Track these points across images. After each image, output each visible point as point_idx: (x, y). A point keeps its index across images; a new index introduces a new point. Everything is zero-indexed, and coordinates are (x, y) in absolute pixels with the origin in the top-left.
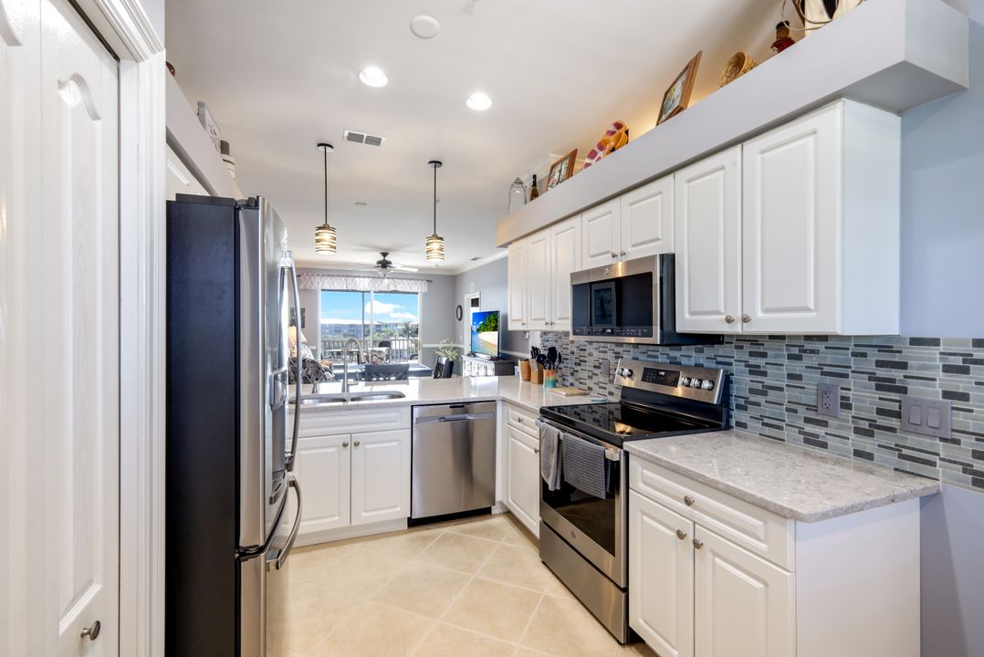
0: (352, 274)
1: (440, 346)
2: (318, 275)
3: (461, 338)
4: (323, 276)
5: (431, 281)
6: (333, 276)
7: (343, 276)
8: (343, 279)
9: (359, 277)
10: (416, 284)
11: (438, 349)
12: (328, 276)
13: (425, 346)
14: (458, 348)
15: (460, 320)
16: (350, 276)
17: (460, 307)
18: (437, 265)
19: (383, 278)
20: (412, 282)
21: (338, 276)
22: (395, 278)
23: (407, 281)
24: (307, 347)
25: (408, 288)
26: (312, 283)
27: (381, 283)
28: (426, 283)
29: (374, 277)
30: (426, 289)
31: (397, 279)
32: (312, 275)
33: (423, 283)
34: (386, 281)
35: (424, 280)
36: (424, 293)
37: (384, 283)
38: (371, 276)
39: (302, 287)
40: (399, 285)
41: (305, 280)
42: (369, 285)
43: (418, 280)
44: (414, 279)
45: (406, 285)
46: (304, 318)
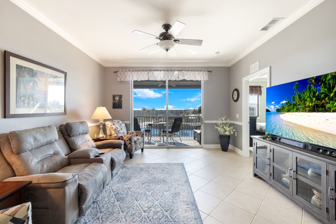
0: (152, 69)
1: (219, 122)
2: (129, 71)
3: (238, 116)
4: (133, 71)
5: (211, 72)
6: (139, 71)
7: (146, 70)
8: (146, 72)
9: (157, 70)
10: (199, 74)
11: (216, 125)
12: (136, 71)
13: (206, 122)
14: (234, 124)
15: (236, 101)
16: (151, 71)
17: (237, 90)
18: (218, 53)
19: (174, 71)
20: (196, 72)
21: (143, 71)
22: (183, 70)
23: (192, 72)
24: (121, 122)
25: (193, 78)
26: (126, 77)
27: (173, 73)
28: (207, 73)
29: (168, 71)
30: (207, 77)
31: (185, 71)
32: (126, 71)
33: (204, 73)
34: (176, 72)
35: (205, 71)
36: (206, 82)
37: (175, 74)
38: (166, 69)
39: (118, 80)
40: (186, 75)
41: (121, 74)
42: (164, 76)
43: (201, 71)
44: (198, 71)
45: (192, 75)
46: (121, 102)
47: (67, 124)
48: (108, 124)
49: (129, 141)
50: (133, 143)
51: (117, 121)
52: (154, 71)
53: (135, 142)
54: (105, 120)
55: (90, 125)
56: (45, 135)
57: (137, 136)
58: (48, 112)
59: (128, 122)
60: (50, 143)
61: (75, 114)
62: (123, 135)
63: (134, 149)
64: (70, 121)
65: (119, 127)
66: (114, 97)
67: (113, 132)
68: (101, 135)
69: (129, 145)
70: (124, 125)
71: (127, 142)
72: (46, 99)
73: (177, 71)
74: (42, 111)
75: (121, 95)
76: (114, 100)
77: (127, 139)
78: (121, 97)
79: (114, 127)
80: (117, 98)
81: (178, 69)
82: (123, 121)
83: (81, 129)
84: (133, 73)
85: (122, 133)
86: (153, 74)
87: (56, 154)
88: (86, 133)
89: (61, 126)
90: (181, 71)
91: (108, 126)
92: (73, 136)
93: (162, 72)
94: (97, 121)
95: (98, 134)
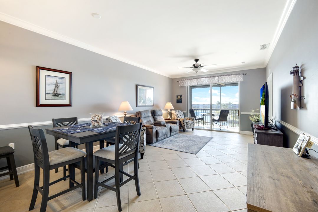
0: (200, 77)
1: (252, 113)
2: (186, 80)
5: (246, 74)
6: (191, 79)
7: (196, 78)
8: (196, 80)
9: (203, 78)
10: (235, 77)
16: (199, 78)
18: (244, 62)
19: (215, 76)
20: (232, 76)
21: (194, 79)
22: (222, 75)
23: (229, 76)
24: (180, 111)
25: (230, 80)
26: (184, 84)
27: (214, 79)
28: (242, 75)
29: (210, 77)
30: (242, 79)
31: (223, 76)
32: (184, 80)
33: (240, 76)
34: (217, 78)
35: (240, 74)
36: (241, 82)
37: (216, 79)
38: (209, 76)
39: (180, 86)
40: (224, 78)
41: (181, 82)
42: (208, 81)
43: (236, 74)
44: (234, 75)
45: (229, 78)
46: (181, 99)
47: (154, 110)
48: (173, 112)
49: (183, 122)
50: (185, 124)
51: (178, 111)
52: (201, 78)
53: (187, 123)
54: (171, 110)
55: (164, 112)
56: (147, 113)
57: (190, 120)
58: (146, 105)
59: (185, 112)
60: (148, 117)
61: (157, 106)
62: (180, 118)
63: (186, 127)
64: (155, 109)
65: (179, 114)
66: (177, 96)
67: (175, 117)
68: (169, 117)
69: (183, 124)
70: (182, 113)
71: (182, 122)
72: (146, 98)
73: (218, 76)
74: (144, 105)
75: (182, 95)
76: (177, 98)
77: (182, 121)
78: (181, 96)
79: (176, 114)
80: (179, 97)
81: (218, 75)
82: (182, 111)
83: (159, 113)
84: (188, 80)
85: (181, 117)
86: (200, 80)
87: (150, 121)
88: (161, 115)
89: (152, 111)
90: (220, 76)
91: (173, 113)
92: (156, 116)
93: (206, 78)
94: (167, 110)
95: (167, 117)
